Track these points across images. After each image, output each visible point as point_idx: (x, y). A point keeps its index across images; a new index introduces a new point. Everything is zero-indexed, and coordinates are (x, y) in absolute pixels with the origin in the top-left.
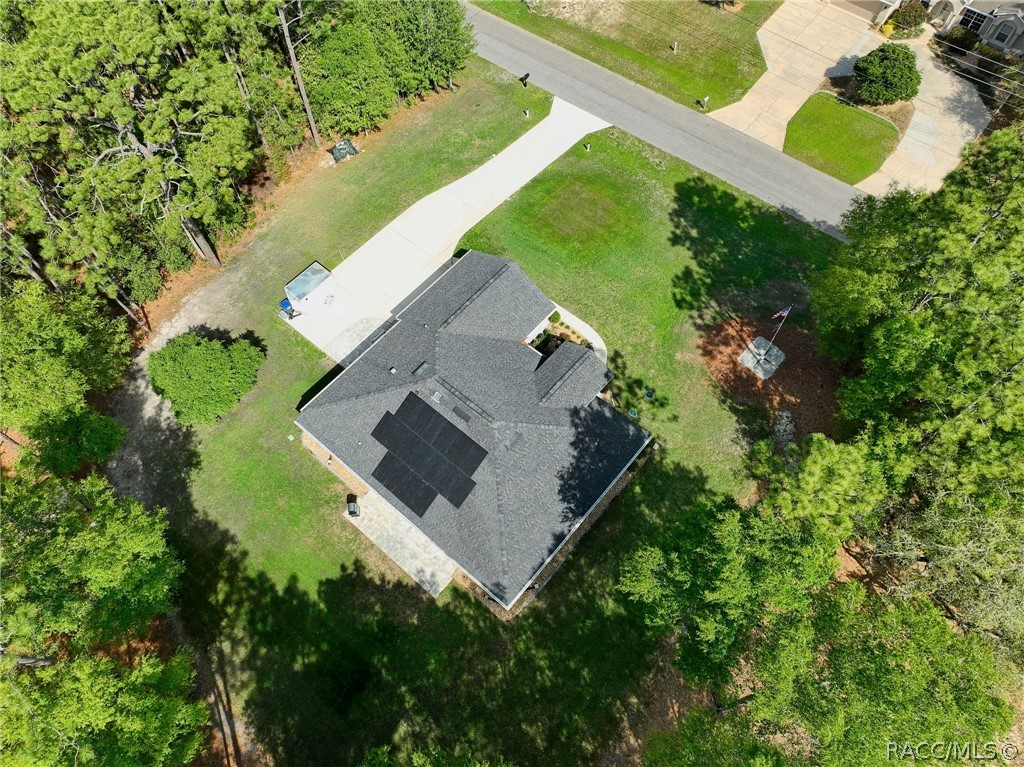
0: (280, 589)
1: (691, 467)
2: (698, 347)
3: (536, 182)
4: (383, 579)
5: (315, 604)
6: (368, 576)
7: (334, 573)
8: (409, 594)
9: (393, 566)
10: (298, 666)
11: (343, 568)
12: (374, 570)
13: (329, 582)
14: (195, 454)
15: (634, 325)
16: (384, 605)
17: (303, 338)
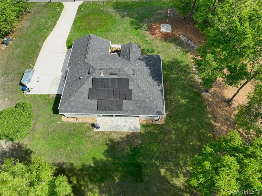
0: (92, 165)
1: (172, 60)
2: (150, 34)
3: (75, 22)
4: (121, 138)
5: (107, 160)
6: (116, 141)
7: (106, 148)
8: (132, 136)
9: (121, 133)
10: (117, 181)
11: (107, 144)
12: (117, 138)
13: (106, 151)
14: (28, 150)
15: (130, 39)
16: (128, 145)
17: (38, 95)
